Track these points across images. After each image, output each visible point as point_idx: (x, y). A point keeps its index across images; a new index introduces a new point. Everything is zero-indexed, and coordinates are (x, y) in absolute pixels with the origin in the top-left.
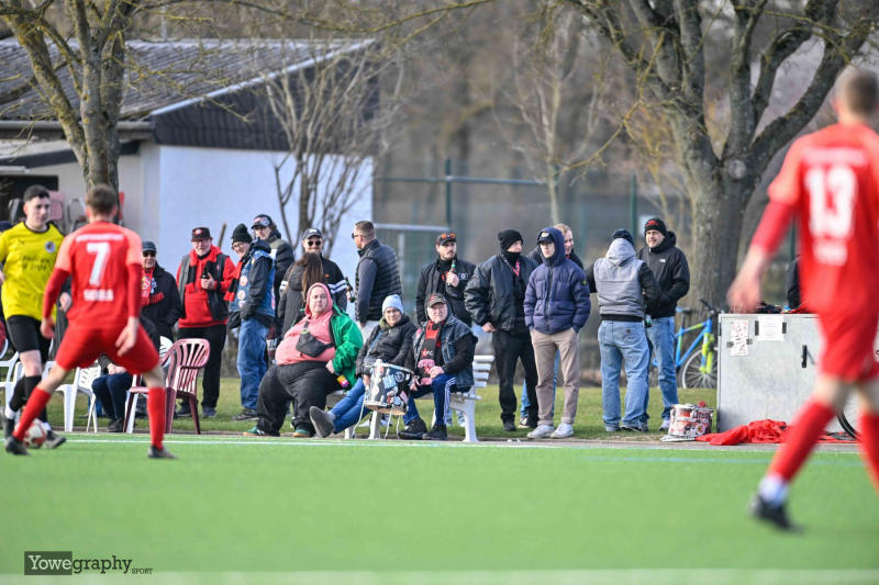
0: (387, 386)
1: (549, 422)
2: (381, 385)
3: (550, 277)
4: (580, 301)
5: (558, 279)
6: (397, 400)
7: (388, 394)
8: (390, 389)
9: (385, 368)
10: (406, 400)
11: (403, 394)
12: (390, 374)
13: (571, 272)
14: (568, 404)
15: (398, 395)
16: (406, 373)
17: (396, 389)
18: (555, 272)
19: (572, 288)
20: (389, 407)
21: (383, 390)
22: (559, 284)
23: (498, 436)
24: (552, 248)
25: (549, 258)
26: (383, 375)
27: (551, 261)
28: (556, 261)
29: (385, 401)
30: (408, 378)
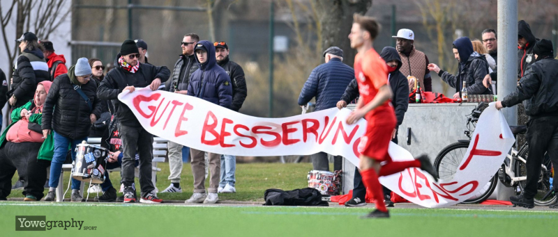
0: (87, 161)
1: (201, 190)
2: (84, 160)
3: (202, 78)
4: (222, 98)
5: (208, 80)
6: (96, 172)
7: (88, 167)
8: (91, 163)
9: (86, 148)
10: (103, 171)
11: (100, 167)
12: (90, 152)
13: (217, 75)
14: (213, 178)
15: (96, 167)
16: (102, 151)
17: (95, 163)
18: (206, 74)
19: (217, 87)
20: (89, 177)
21: (85, 164)
22: (208, 84)
23: (174, 199)
24: (205, 55)
25: (202, 64)
26: (85, 153)
27: (204, 67)
28: (207, 66)
29: (86, 172)
30: (104, 154)
